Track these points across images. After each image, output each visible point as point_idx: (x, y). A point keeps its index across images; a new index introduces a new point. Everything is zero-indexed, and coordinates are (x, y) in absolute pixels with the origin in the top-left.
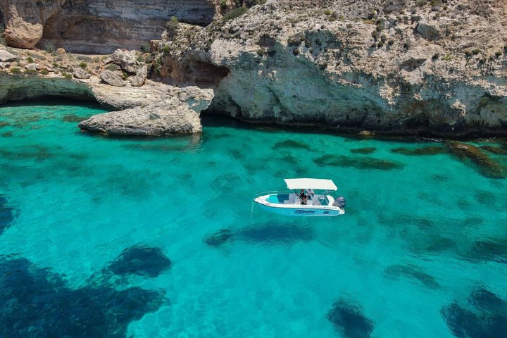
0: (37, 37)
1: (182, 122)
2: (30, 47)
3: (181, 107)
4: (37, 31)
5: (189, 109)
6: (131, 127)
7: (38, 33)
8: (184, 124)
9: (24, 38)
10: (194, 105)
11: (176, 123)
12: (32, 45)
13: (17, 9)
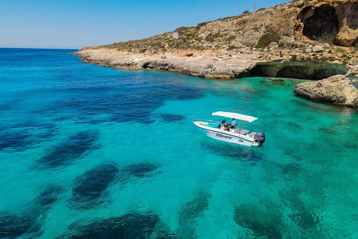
0: (354, 38)
1: (339, 94)
2: (347, 45)
3: (342, 81)
4: (354, 34)
5: (350, 84)
6: (305, 90)
7: (355, 35)
8: (340, 96)
9: (345, 39)
10: (354, 81)
11: (333, 93)
12: (349, 44)
13: (347, 20)
